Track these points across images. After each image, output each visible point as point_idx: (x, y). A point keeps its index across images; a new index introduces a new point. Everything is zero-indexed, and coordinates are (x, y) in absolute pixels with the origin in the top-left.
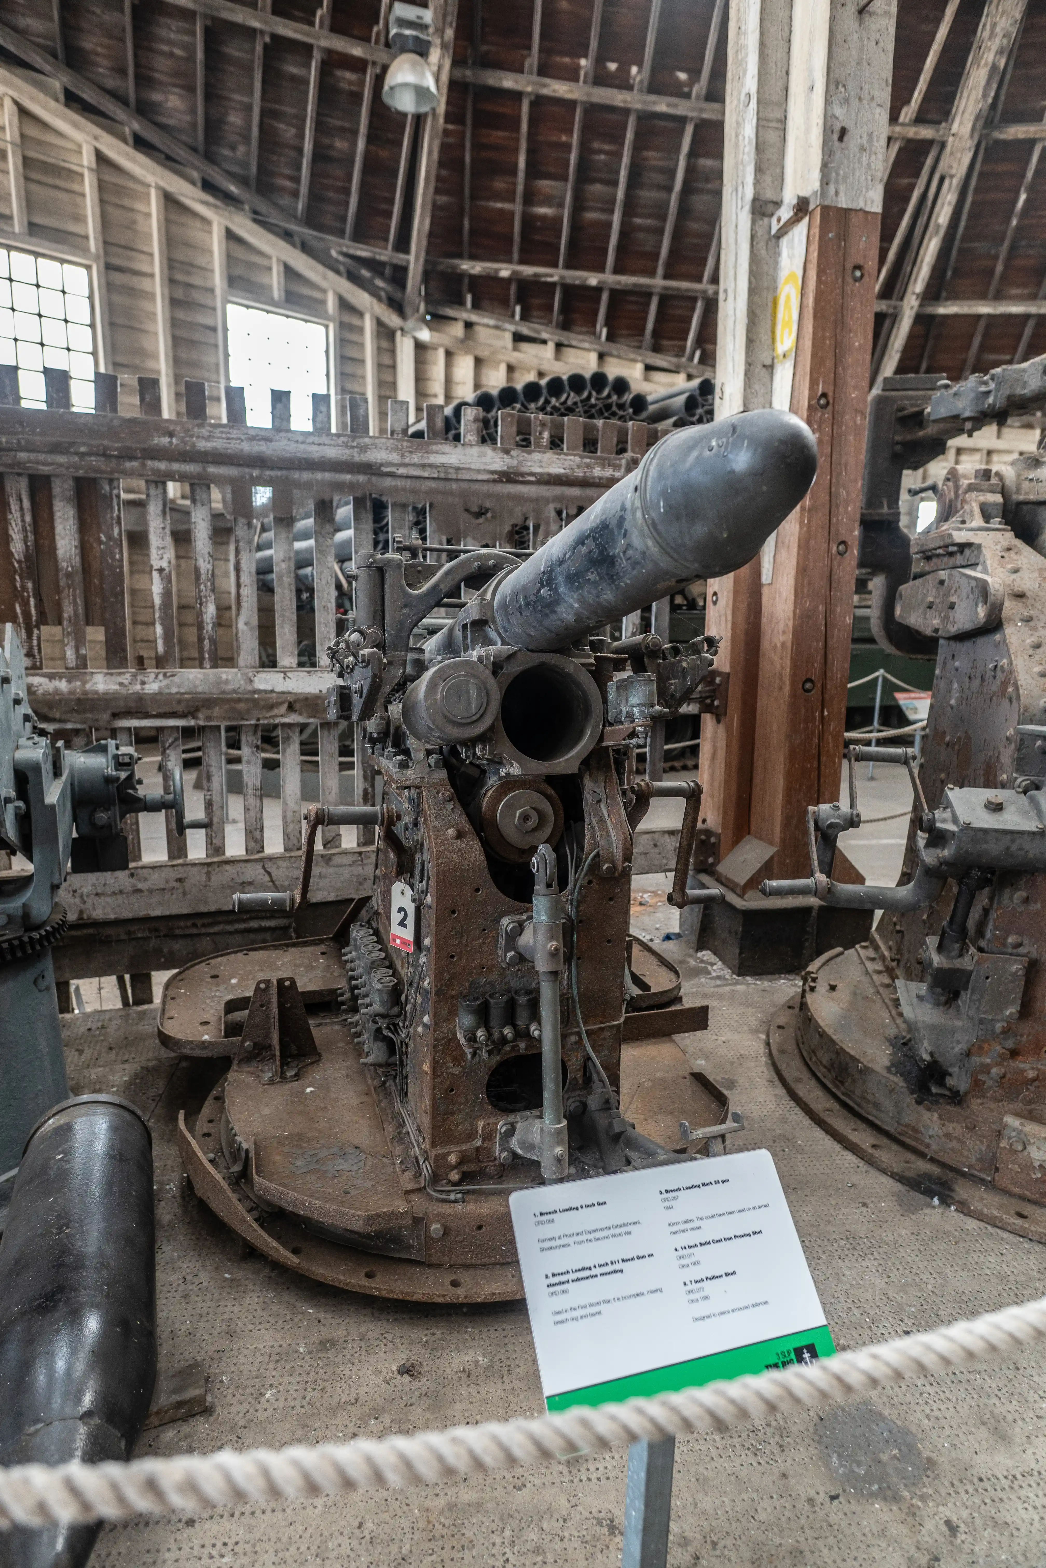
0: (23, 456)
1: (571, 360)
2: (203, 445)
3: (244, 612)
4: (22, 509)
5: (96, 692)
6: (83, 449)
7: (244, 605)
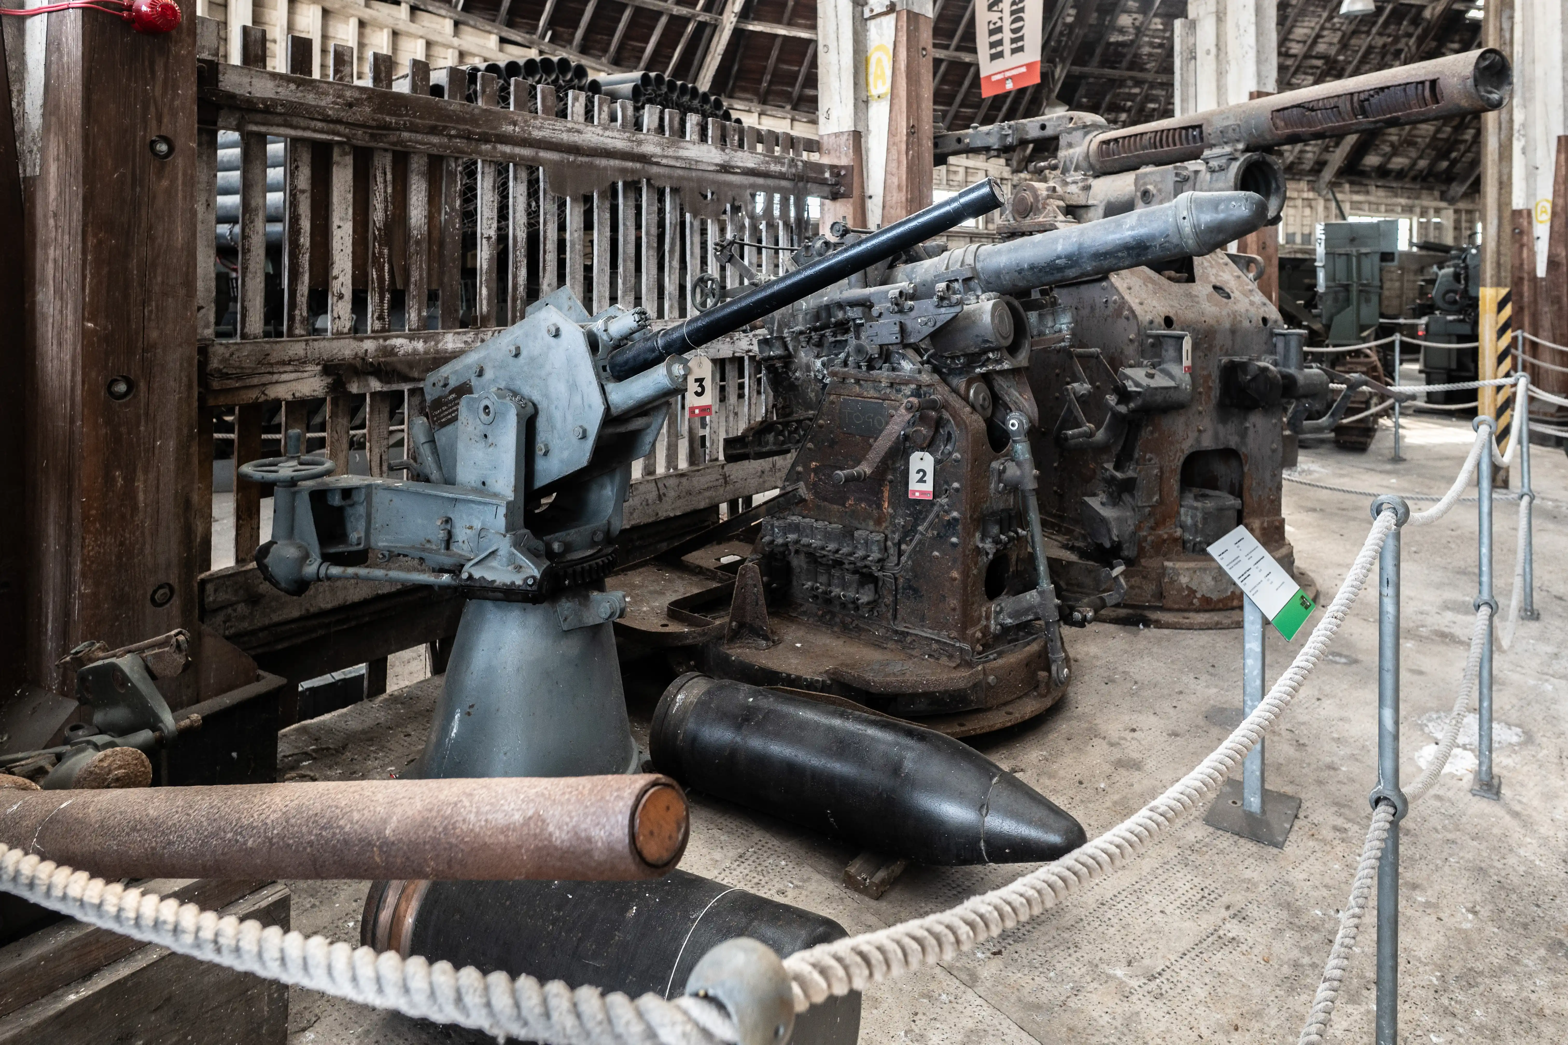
0: (406, 135)
1: (426, 24)
2: (537, 134)
3: (547, 274)
4: (385, 181)
5: (446, 351)
6: (453, 132)
7: (548, 268)
